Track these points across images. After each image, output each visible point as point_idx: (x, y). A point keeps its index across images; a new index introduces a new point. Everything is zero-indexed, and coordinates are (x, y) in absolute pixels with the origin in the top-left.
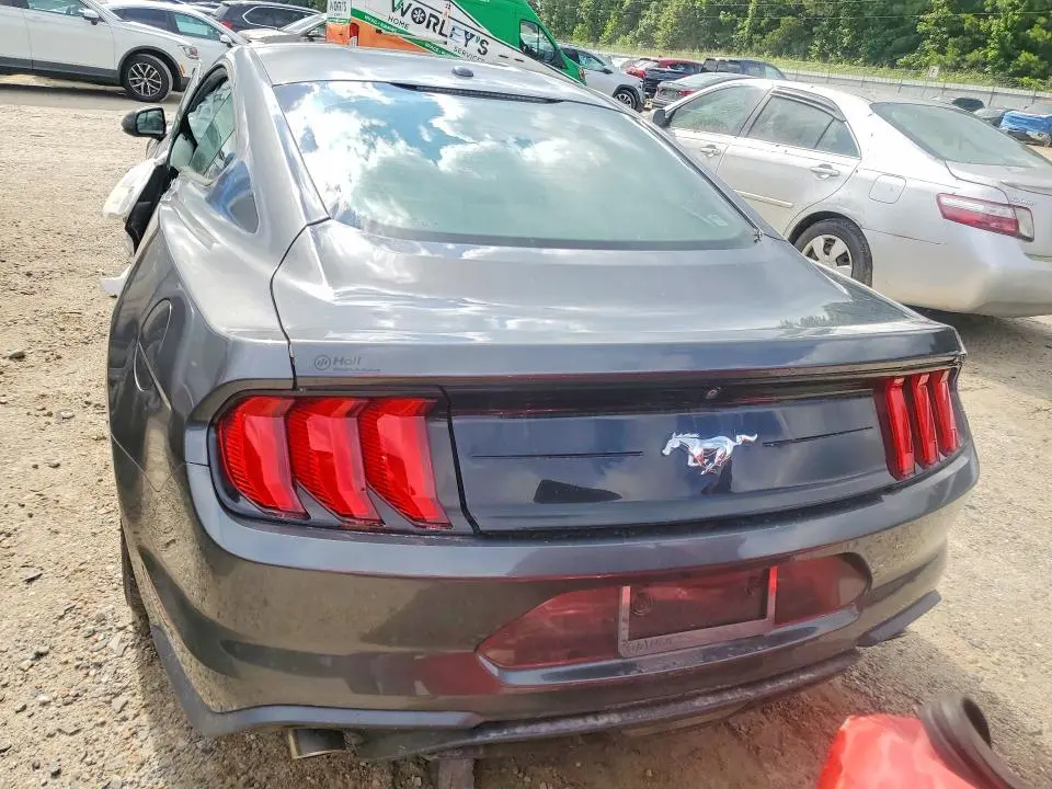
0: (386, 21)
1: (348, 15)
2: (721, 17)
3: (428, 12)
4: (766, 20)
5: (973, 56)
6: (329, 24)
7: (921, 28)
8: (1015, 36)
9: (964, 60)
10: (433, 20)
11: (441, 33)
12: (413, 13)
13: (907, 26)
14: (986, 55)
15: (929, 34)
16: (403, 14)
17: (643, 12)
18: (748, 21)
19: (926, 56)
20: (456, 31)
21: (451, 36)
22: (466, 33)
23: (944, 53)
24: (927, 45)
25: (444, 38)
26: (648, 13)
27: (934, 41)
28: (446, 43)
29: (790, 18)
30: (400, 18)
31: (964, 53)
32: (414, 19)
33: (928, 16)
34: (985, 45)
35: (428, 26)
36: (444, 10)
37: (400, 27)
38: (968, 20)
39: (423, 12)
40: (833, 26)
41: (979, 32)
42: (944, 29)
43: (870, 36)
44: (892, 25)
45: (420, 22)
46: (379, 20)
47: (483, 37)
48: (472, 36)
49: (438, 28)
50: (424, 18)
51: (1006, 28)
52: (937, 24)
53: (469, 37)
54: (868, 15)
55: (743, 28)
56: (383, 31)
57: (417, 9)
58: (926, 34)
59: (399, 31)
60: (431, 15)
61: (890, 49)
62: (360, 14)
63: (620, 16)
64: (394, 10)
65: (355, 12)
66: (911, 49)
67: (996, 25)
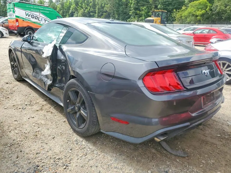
0: (25, 18)
1: (15, 17)
2: (91, 14)
3: (35, 15)
4: (100, 14)
5: (140, 19)
6: (9, 20)
7: (130, 14)
8: (147, 14)
9: (139, 20)
10: (36, 17)
11: (39, 20)
12: (31, 16)
13: (128, 14)
14: (142, 18)
15: (132, 15)
16: (29, 16)
17: (74, 14)
18: (97, 14)
19: (132, 19)
20: (42, 19)
21: (41, 21)
22: (45, 20)
23: (135, 18)
24: (132, 17)
25: (40, 21)
26: (75, 14)
27: (133, 16)
28: (40, 22)
29: (105, 13)
30: (28, 17)
31: (138, 18)
32: (32, 17)
33: (131, 12)
34: (142, 16)
35: (35, 19)
36: (39, 15)
37: (29, 19)
38: (138, 12)
39: (34, 15)
40: (114, 14)
41: (140, 14)
42: (134, 14)
43: (121, 16)
44: (125, 14)
45: (33, 18)
46: (23, 18)
47: (49, 20)
48: (46, 20)
49: (38, 19)
50: (34, 17)
51: (145, 13)
52: (133, 13)
53: (45, 21)
54: (120, 12)
55: (96, 16)
56: (25, 20)
57: (32, 15)
58: (131, 15)
59: (28, 20)
60: (36, 16)
61: (125, 18)
62: (18, 17)
63: (69, 15)
64: (26, 15)
65: (16, 16)
66: (129, 18)
67: (143, 12)
